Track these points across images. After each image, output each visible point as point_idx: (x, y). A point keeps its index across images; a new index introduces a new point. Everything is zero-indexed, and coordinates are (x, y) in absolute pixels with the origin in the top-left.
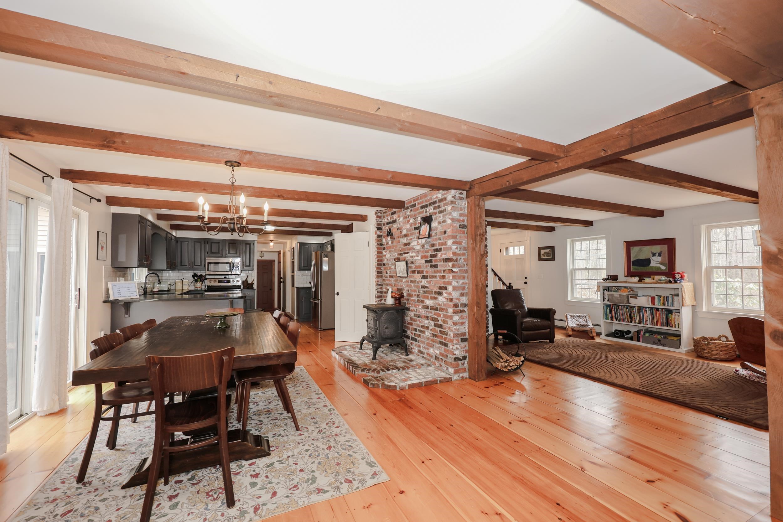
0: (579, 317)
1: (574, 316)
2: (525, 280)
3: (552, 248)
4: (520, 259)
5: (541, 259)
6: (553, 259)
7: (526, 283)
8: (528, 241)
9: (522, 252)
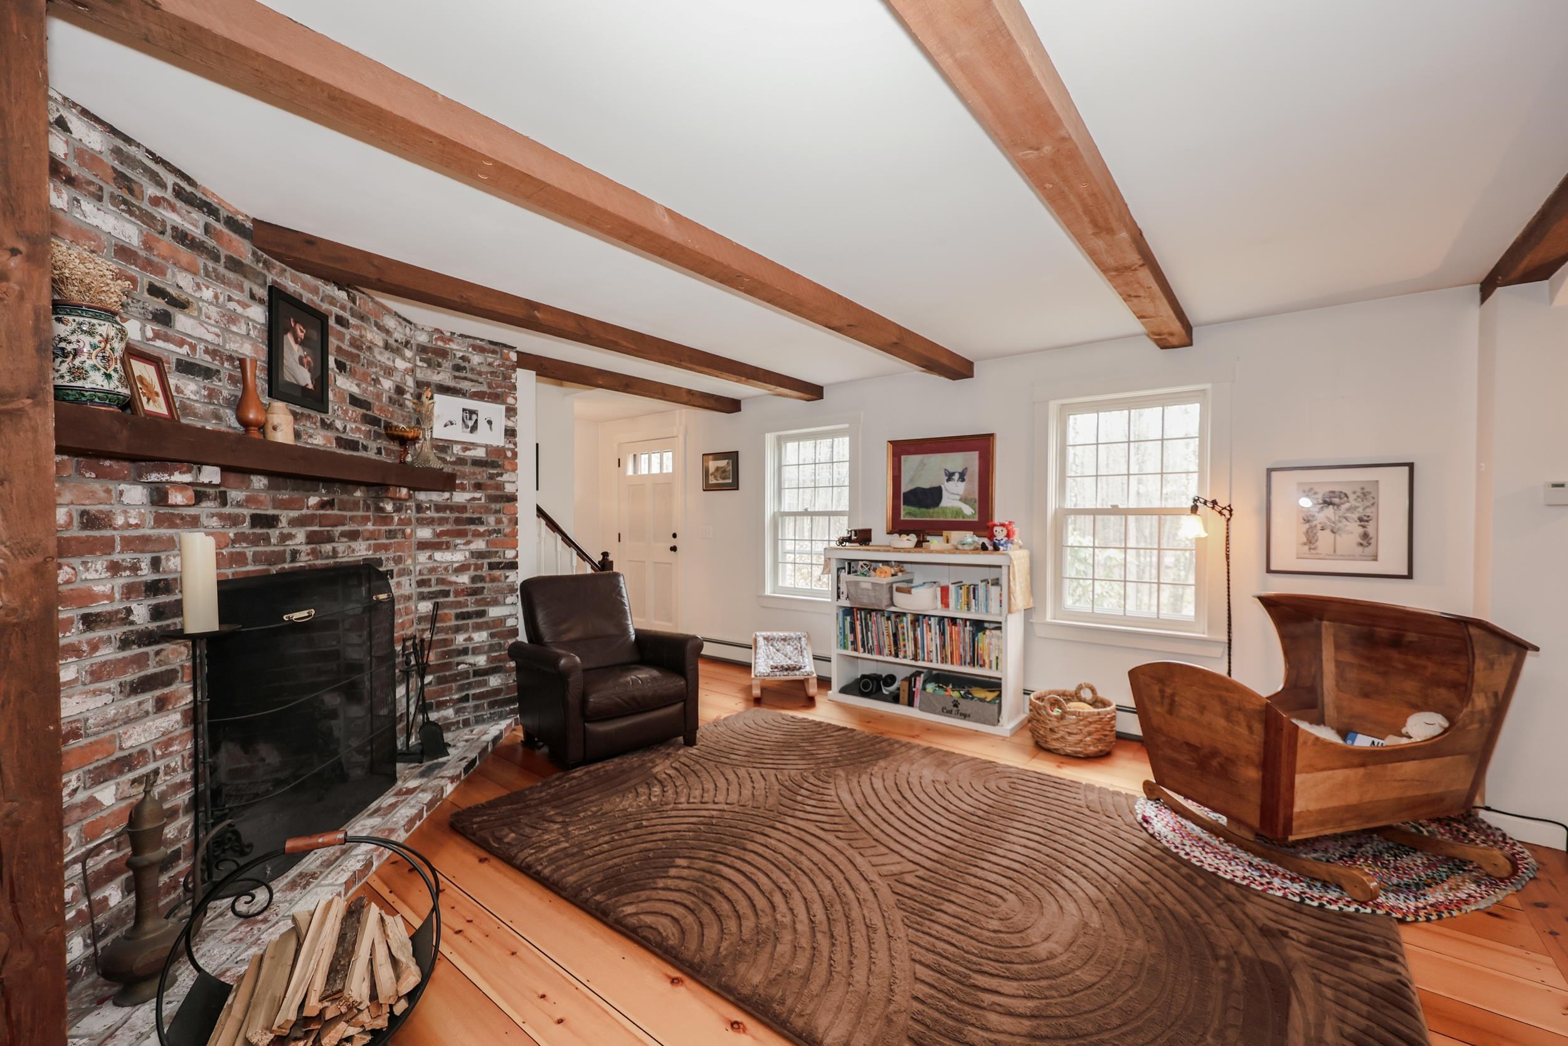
0: (784, 640)
1: (773, 639)
2: (674, 542)
3: (733, 457)
4: (662, 485)
5: (708, 488)
6: (735, 486)
7: (674, 549)
8: (681, 438)
9: (668, 468)
